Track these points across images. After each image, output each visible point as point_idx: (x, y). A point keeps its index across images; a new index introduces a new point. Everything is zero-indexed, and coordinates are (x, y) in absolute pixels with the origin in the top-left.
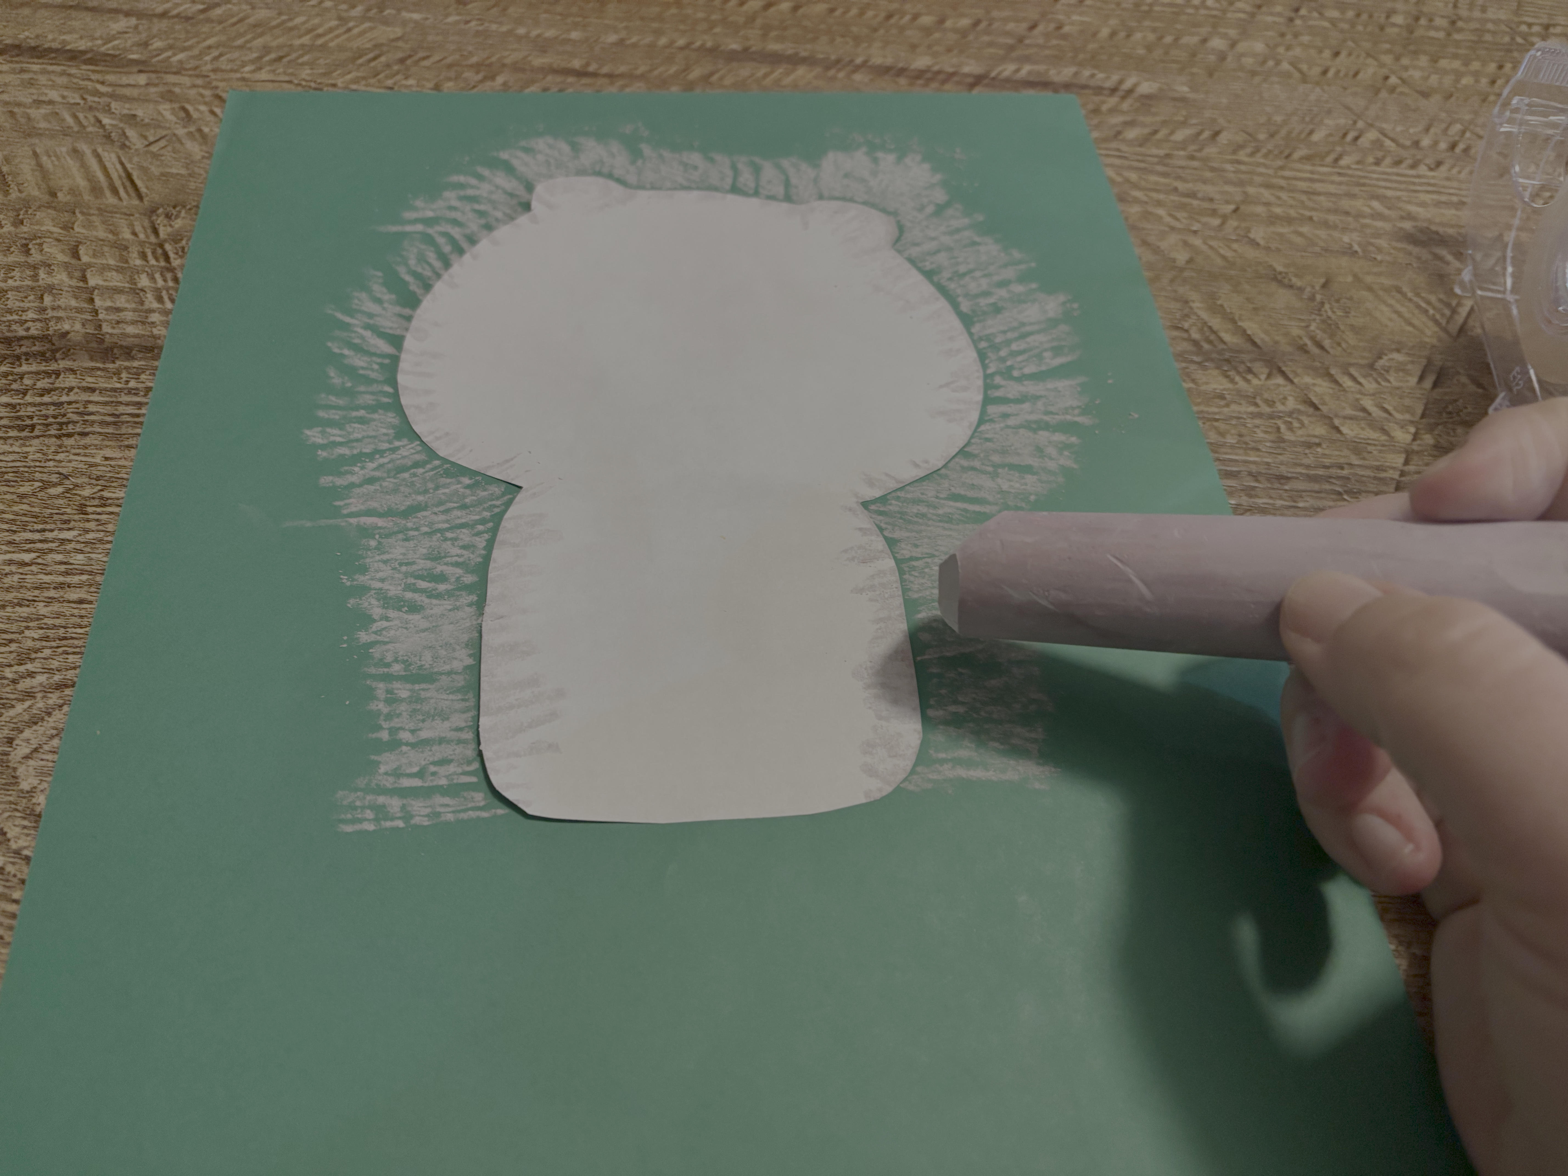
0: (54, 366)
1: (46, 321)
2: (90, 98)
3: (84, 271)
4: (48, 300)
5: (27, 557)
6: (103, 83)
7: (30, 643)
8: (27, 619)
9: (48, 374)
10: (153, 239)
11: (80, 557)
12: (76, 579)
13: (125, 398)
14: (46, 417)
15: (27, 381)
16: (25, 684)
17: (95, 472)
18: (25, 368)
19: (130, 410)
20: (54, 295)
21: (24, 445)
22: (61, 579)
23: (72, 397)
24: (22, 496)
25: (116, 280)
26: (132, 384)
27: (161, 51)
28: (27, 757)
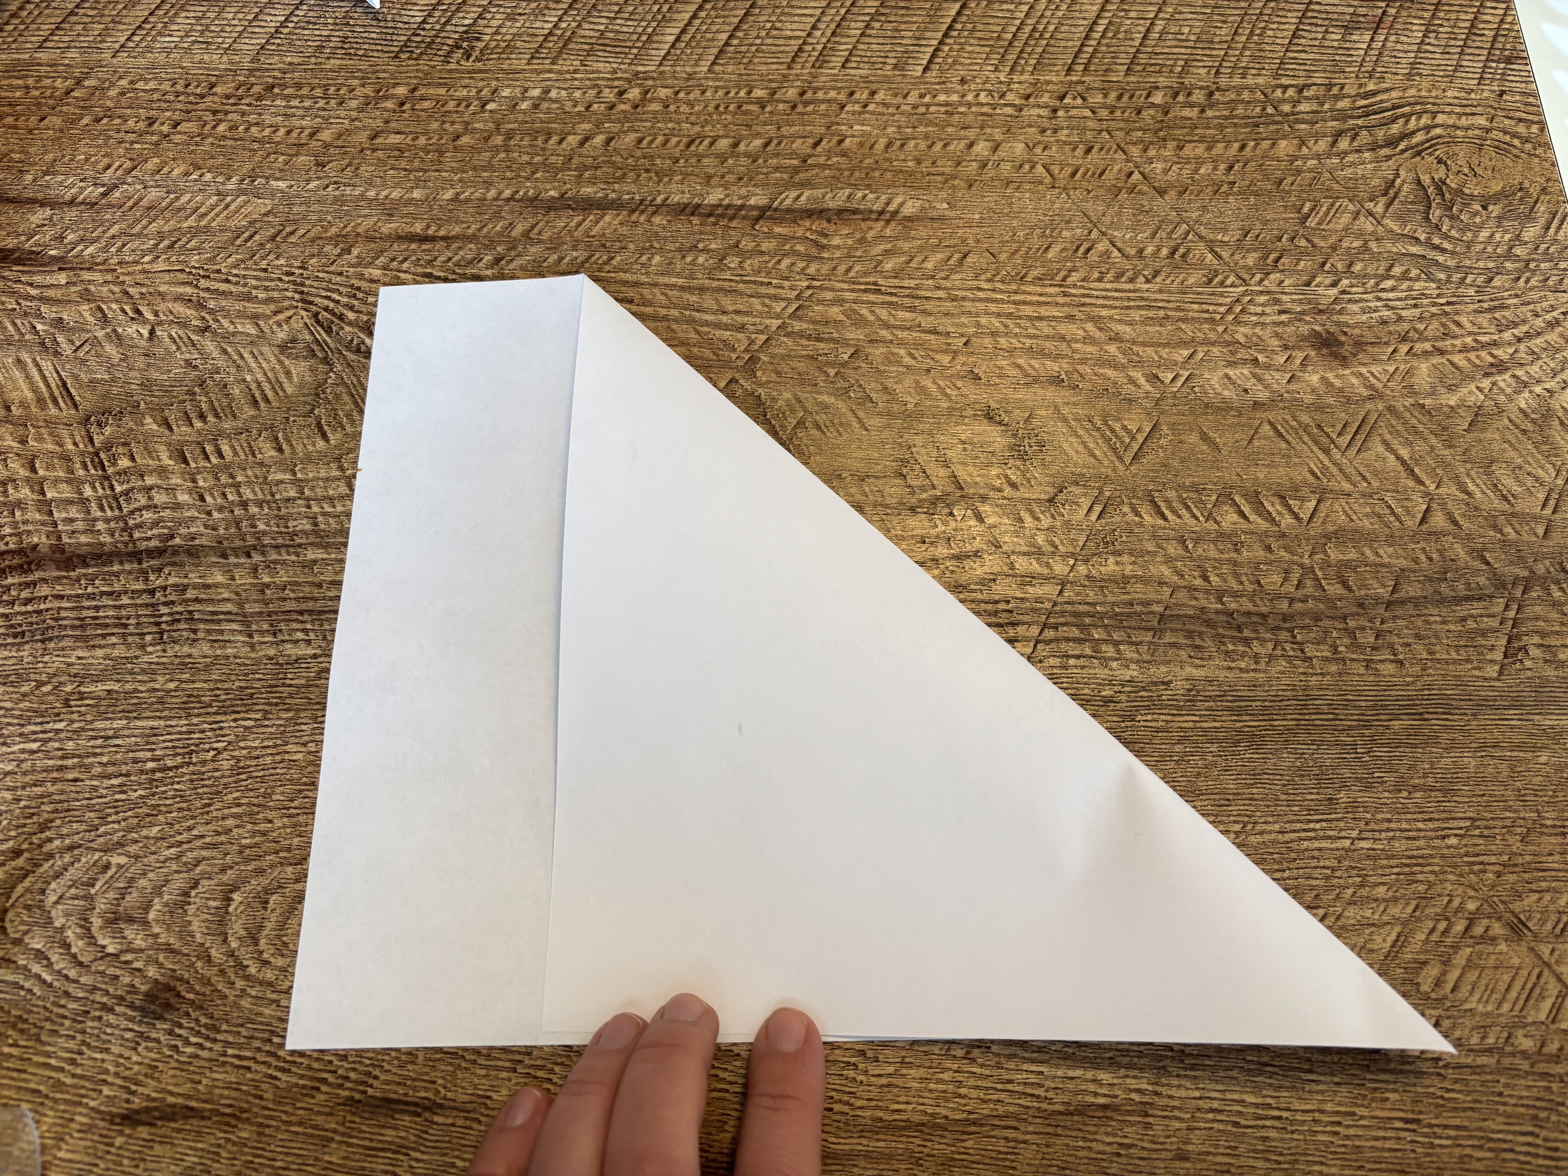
0: (31, 578)
1: (19, 535)
2: (24, 303)
3: (41, 484)
4: (18, 513)
5: (34, 746)
6: (31, 285)
7: (46, 816)
8: (42, 796)
9: (27, 585)
10: (90, 449)
11: (71, 743)
12: (69, 762)
13: (86, 603)
14: (32, 624)
15: (14, 593)
16: (47, 848)
17: (73, 671)
18: (10, 580)
19: (91, 613)
20: (22, 509)
21: (18, 651)
22: (60, 763)
23: (48, 605)
24: (24, 695)
25: (66, 491)
26: (90, 590)
27: (75, 244)
28: (56, 903)
